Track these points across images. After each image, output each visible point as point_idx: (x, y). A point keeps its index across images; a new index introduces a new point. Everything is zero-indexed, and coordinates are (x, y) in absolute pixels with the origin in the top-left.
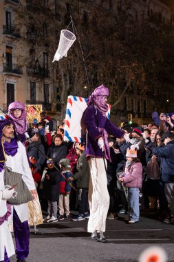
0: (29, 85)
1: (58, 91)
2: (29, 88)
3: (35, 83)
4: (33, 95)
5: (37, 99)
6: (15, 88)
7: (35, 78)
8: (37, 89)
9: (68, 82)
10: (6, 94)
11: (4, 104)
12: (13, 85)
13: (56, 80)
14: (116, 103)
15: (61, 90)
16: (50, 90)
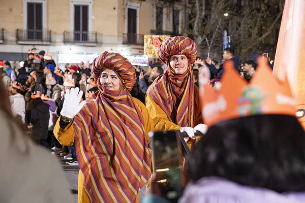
0: (155, 10)
1: (190, 18)
2: (155, 15)
3: (162, 9)
4: (159, 23)
5: (164, 28)
6: (138, 14)
7: (162, 2)
8: (164, 16)
9: (204, 8)
10: (126, 20)
11: (123, 34)
12: (135, 11)
13: (188, 5)
14: (264, 36)
15: (195, 17)
16: (181, 17)
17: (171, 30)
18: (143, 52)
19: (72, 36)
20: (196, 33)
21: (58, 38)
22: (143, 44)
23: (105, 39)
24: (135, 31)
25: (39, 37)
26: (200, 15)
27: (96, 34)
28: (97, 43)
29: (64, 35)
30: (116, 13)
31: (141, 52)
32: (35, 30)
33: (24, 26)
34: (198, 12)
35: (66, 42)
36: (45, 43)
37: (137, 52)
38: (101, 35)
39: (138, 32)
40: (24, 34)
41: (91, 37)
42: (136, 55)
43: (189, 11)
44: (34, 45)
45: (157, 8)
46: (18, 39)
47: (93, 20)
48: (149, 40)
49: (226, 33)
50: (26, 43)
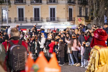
17: (85, 15)
18: (75, 24)
19: (50, 19)
20: (94, 16)
21: (45, 20)
22: (75, 21)
23: (61, 20)
24: (72, 16)
25: (38, 20)
26: (96, 9)
27: (58, 18)
28: (58, 21)
29: (47, 19)
30: (65, 10)
31: (74, 24)
32: (37, 17)
33: (33, 17)
34: (95, 8)
35: (47, 21)
36: (40, 22)
37: (72, 24)
38: (60, 18)
39: (73, 17)
40: (33, 19)
41: (56, 19)
42: (72, 25)
43: (91, 8)
44: (37, 23)
45: (80, 7)
46: (31, 21)
47: (57, 13)
48: (77, 19)
49: (105, 16)
50: (34, 22)
